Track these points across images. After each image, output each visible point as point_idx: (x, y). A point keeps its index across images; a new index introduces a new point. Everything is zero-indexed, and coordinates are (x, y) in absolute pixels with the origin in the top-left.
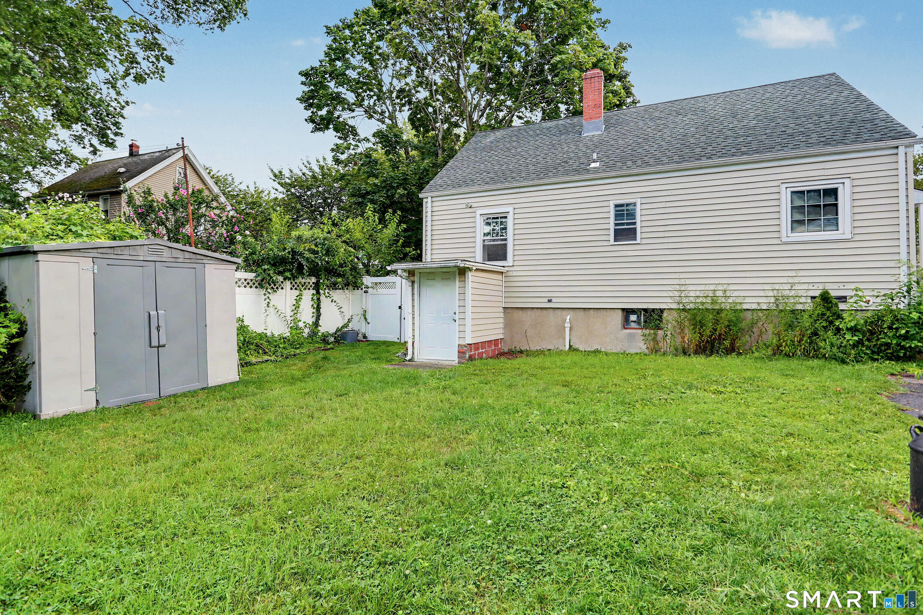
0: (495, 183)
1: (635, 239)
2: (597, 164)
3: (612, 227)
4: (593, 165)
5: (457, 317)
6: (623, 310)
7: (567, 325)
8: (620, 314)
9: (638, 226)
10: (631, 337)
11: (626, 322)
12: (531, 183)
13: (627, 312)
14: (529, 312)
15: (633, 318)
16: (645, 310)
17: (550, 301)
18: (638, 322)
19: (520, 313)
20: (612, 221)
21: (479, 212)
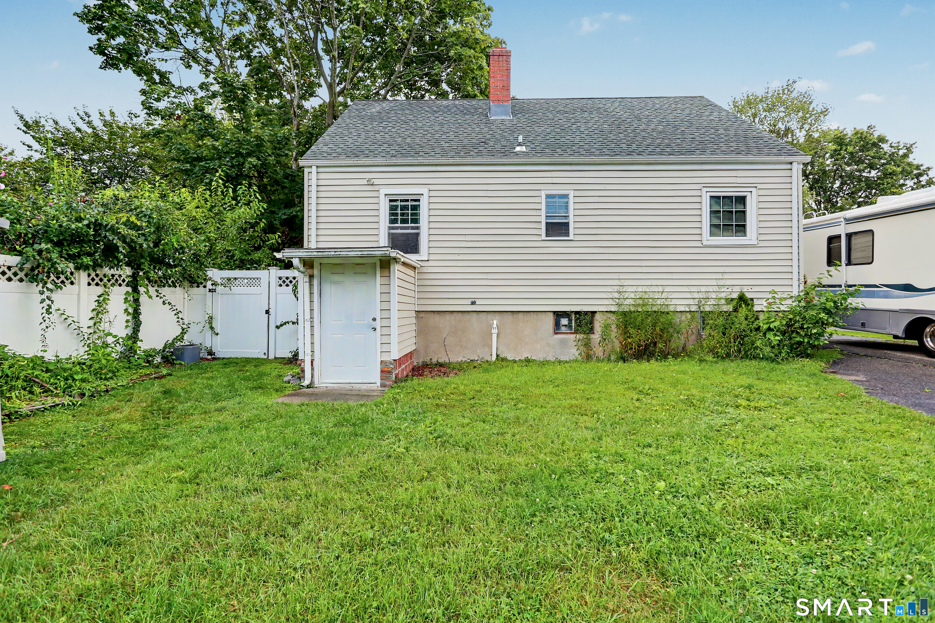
0: (404, 156)
1: (567, 234)
2: (524, 149)
3: (544, 220)
4: (518, 149)
5: (378, 324)
6: (554, 312)
7: (495, 331)
8: (551, 317)
9: (571, 220)
10: (563, 342)
11: (557, 325)
12: (451, 161)
13: (558, 315)
14: (448, 317)
15: (564, 321)
16: (577, 313)
17: (473, 303)
18: (569, 326)
19: (437, 317)
20: (543, 213)
21: (384, 191)
